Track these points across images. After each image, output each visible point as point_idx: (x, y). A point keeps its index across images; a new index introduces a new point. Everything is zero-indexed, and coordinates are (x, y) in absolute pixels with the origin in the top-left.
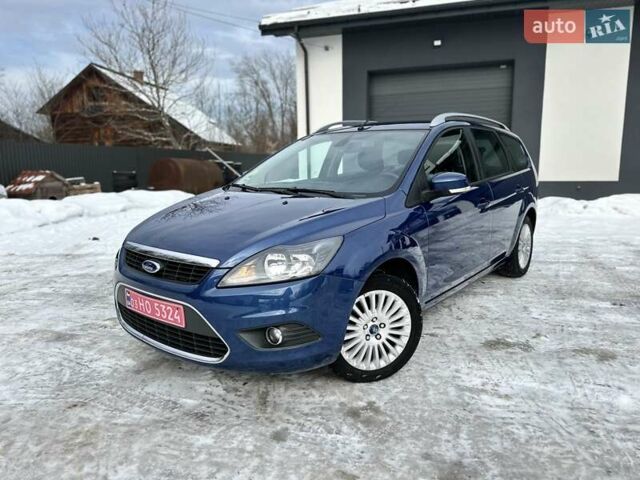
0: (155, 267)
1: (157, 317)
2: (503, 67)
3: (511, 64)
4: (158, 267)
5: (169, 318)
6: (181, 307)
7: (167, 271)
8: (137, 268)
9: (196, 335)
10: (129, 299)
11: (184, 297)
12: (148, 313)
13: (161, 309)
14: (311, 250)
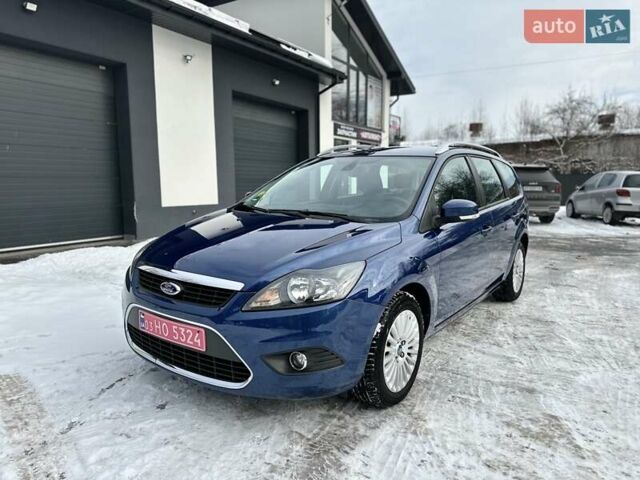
0: (175, 290)
1: (175, 340)
2: (103, 68)
4: (178, 288)
5: (188, 341)
6: (203, 330)
7: (188, 294)
8: (153, 290)
9: (218, 360)
10: (143, 320)
11: (207, 320)
12: (165, 336)
13: (179, 331)
14: (336, 274)
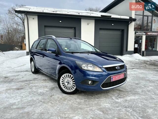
2: (73, 28)
3: (75, 28)
